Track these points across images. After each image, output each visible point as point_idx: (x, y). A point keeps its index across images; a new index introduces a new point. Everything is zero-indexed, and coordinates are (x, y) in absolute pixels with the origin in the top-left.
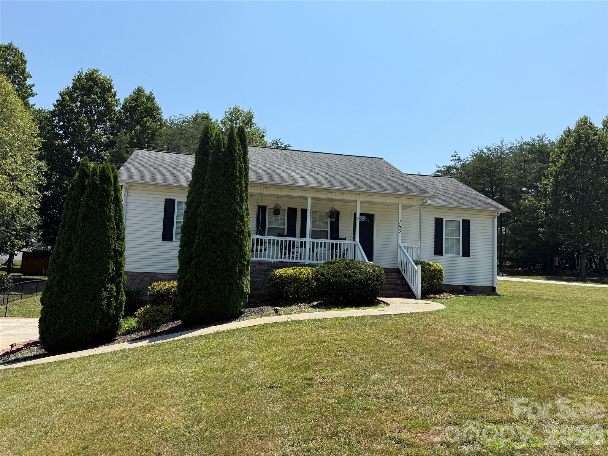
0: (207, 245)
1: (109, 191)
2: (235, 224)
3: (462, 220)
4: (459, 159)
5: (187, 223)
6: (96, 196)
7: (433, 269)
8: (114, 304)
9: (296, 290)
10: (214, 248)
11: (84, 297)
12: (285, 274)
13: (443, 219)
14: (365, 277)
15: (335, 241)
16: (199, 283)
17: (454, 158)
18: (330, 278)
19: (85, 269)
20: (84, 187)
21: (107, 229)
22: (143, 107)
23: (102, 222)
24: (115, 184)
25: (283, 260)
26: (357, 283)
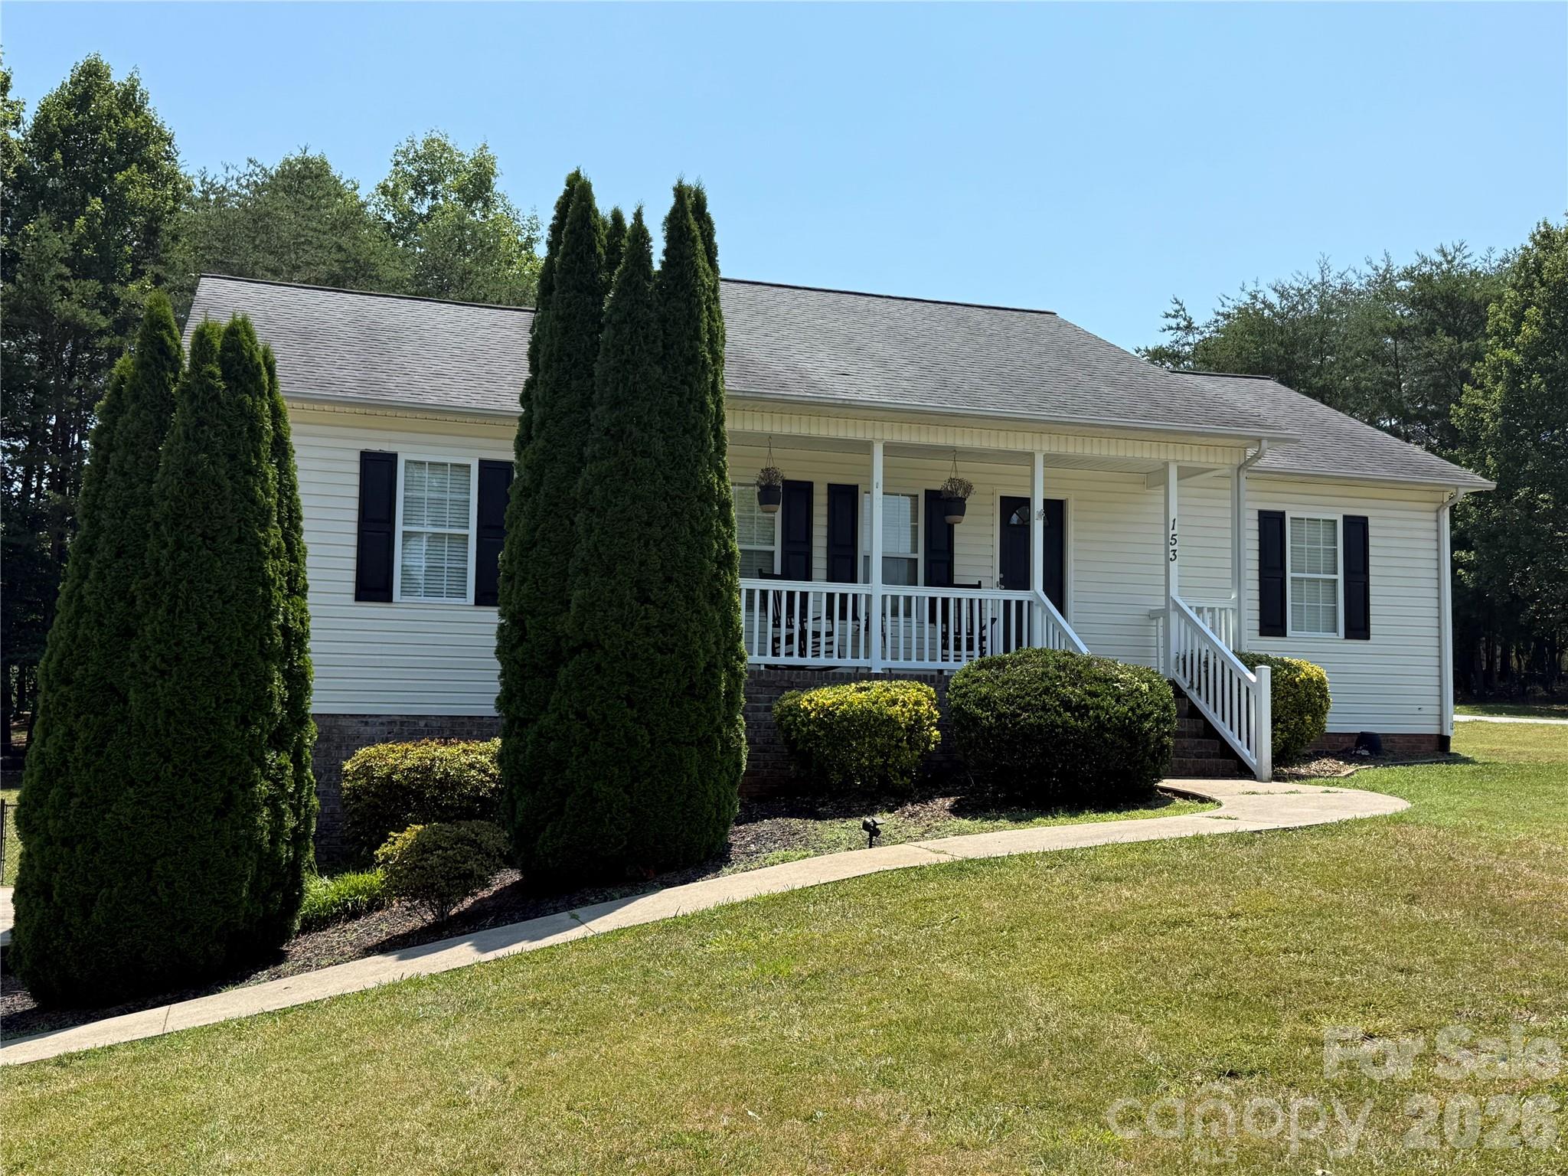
0: (621, 605)
1: (257, 416)
2: (707, 531)
3: (1345, 516)
4: (1189, 328)
5: (535, 530)
6: (216, 435)
7: (1302, 681)
8: (290, 822)
9: (879, 761)
10: (642, 619)
11: (196, 799)
12: (842, 704)
13: (1283, 513)
14: (1132, 709)
15: (940, 592)
16: (595, 740)
17: (1173, 322)
18: (1015, 715)
19: (195, 699)
20: (169, 404)
21: (260, 553)
22: (109, 130)
23: (240, 528)
24: (270, 394)
25: (782, 660)
26: (1109, 729)
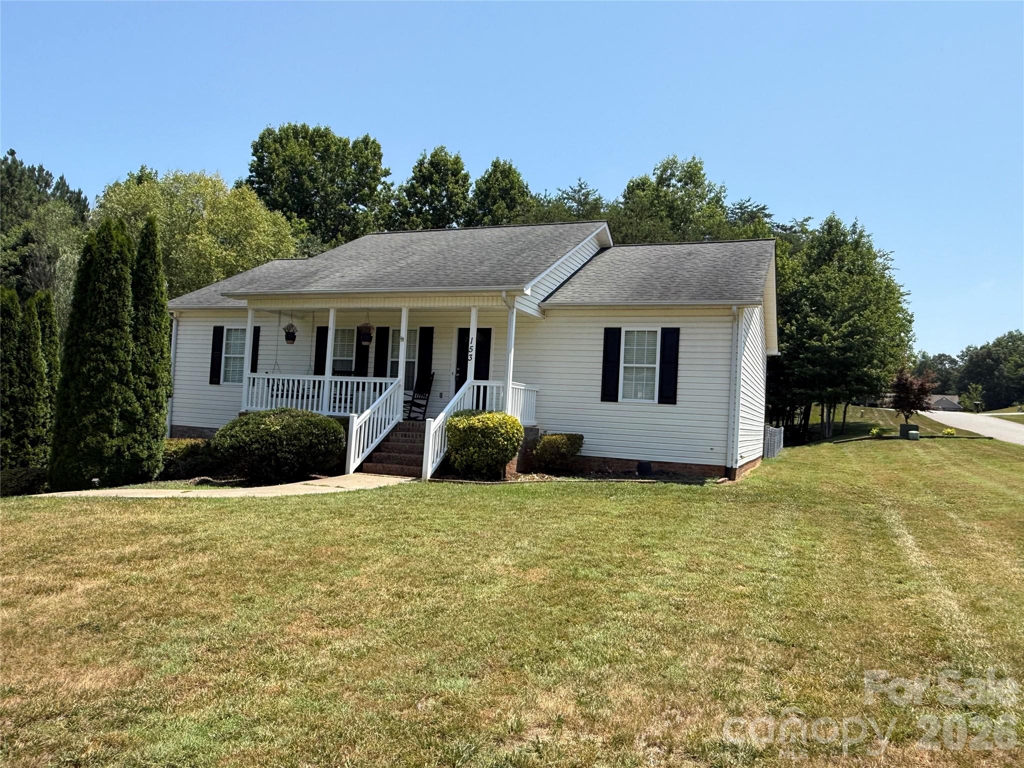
3: (662, 329)
13: (620, 329)
